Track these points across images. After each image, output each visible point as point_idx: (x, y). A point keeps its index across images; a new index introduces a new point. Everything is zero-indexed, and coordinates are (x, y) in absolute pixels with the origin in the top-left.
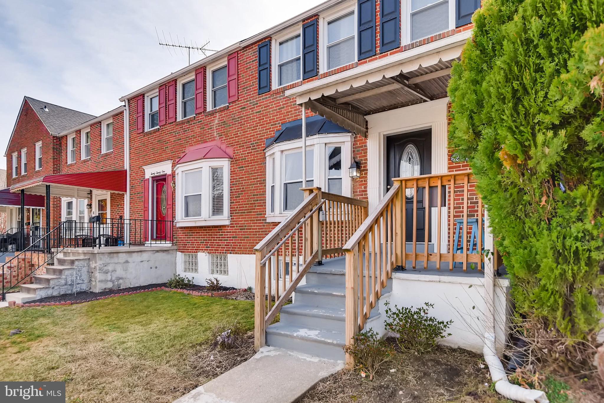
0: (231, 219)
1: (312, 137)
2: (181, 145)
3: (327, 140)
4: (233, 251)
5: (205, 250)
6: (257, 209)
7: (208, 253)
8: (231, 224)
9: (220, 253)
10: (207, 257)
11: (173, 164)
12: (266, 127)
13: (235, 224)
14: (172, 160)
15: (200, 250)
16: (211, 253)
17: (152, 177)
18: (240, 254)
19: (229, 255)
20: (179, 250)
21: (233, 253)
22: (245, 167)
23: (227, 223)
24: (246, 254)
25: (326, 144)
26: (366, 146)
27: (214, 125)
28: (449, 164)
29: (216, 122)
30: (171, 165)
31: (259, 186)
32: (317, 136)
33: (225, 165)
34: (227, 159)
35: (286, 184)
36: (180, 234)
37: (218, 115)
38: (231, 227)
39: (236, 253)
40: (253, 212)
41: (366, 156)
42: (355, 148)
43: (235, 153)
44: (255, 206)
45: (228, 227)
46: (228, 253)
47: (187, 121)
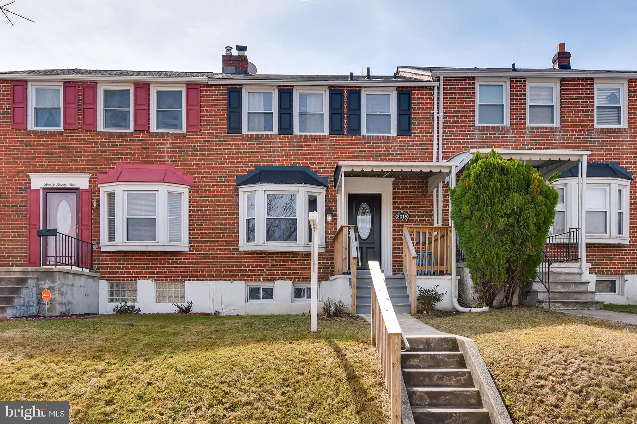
0: (190, 246)
2: (108, 160)
3: (309, 190)
4: (193, 278)
5: (149, 277)
6: (225, 238)
7: (155, 280)
8: (190, 251)
9: (174, 280)
10: (154, 284)
11: (90, 178)
12: (237, 164)
13: (196, 251)
14: (90, 173)
15: (142, 277)
16: (159, 280)
17: (43, 189)
18: (203, 280)
19: (187, 283)
20: (103, 278)
21: (193, 280)
22: (209, 197)
23: (187, 249)
26: (336, 199)
27: (164, 148)
28: (393, 220)
29: (168, 145)
30: (88, 179)
31: (228, 218)
33: (184, 191)
36: (106, 260)
37: (170, 138)
38: (189, 254)
39: (197, 280)
40: (221, 241)
41: (336, 206)
42: (327, 199)
43: (194, 182)
44: (224, 236)
45: (187, 254)
46: (186, 280)
47: (118, 134)
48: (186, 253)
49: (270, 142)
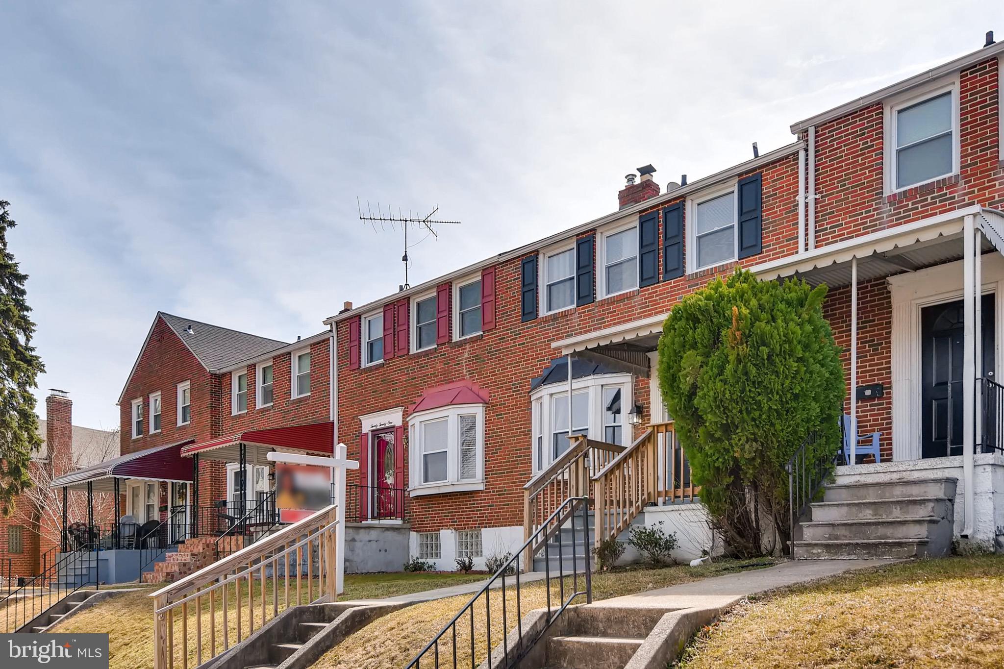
0: (486, 482)
1: (586, 378)
2: (415, 387)
3: (603, 382)
4: (490, 525)
5: (450, 525)
6: (520, 467)
7: (455, 529)
8: (486, 489)
9: (472, 528)
10: (453, 534)
11: (404, 412)
12: (532, 363)
13: (492, 488)
14: (403, 406)
15: (443, 526)
16: (458, 529)
17: (372, 431)
18: (498, 526)
19: (483, 529)
20: (412, 529)
21: (489, 527)
22: (505, 414)
23: (481, 487)
24: (505, 526)
25: (602, 386)
26: (648, 387)
27: (462, 360)
29: (466, 355)
30: (401, 413)
31: (522, 439)
32: (592, 377)
33: (478, 411)
34: (481, 405)
35: (556, 435)
36: (415, 506)
37: (468, 346)
38: (486, 493)
39: (493, 526)
40: (515, 472)
41: (649, 399)
42: (637, 389)
43: (490, 397)
44: (518, 464)
45: (482, 493)
46: (482, 527)
47: (424, 354)
48: (482, 491)
49: (568, 320)
